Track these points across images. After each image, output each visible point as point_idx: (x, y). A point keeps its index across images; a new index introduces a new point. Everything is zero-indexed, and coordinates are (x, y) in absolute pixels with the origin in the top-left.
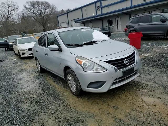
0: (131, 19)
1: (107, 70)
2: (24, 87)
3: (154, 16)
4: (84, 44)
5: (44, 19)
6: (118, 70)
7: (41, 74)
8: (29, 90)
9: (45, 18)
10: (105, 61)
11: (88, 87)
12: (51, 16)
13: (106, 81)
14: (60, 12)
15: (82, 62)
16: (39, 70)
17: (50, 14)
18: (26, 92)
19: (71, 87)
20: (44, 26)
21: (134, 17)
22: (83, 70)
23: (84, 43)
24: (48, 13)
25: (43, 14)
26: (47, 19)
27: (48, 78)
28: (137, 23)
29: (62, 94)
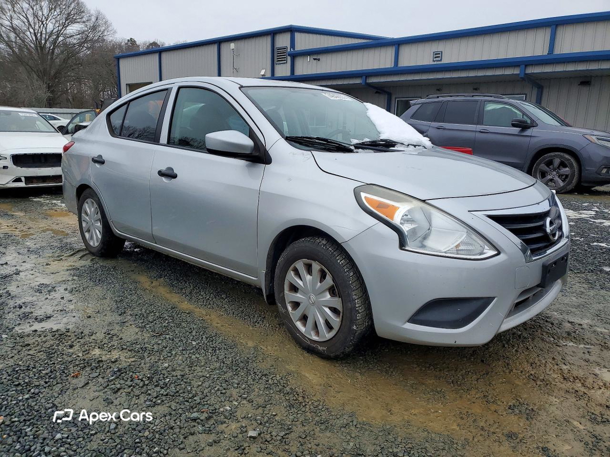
0: (415, 104)
1: (499, 254)
2: (39, 313)
3: (490, 107)
4: (358, 146)
5: (52, 58)
6: (534, 258)
7: (101, 263)
8: (70, 327)
9: (58, 55)
10: (490, 217)
11: (413, 320)
12: (85, 52)
13: (494, 298)
14: (120, 46)
15: (395, 209)
16: (95, 243)
17: (81, 44)
18: (60, 336)
19: (304, 319)
20: (49, 87)
21: (423, 100)
22: (402, 245)
23: (355, 141)
24: (74, 41)
25: (51, 39)
26: (65, 61)
27: (144, 280)
28: (435, 121)
29: (255, 348)
